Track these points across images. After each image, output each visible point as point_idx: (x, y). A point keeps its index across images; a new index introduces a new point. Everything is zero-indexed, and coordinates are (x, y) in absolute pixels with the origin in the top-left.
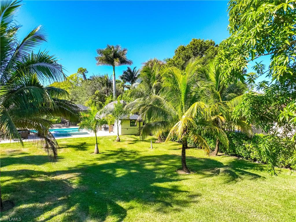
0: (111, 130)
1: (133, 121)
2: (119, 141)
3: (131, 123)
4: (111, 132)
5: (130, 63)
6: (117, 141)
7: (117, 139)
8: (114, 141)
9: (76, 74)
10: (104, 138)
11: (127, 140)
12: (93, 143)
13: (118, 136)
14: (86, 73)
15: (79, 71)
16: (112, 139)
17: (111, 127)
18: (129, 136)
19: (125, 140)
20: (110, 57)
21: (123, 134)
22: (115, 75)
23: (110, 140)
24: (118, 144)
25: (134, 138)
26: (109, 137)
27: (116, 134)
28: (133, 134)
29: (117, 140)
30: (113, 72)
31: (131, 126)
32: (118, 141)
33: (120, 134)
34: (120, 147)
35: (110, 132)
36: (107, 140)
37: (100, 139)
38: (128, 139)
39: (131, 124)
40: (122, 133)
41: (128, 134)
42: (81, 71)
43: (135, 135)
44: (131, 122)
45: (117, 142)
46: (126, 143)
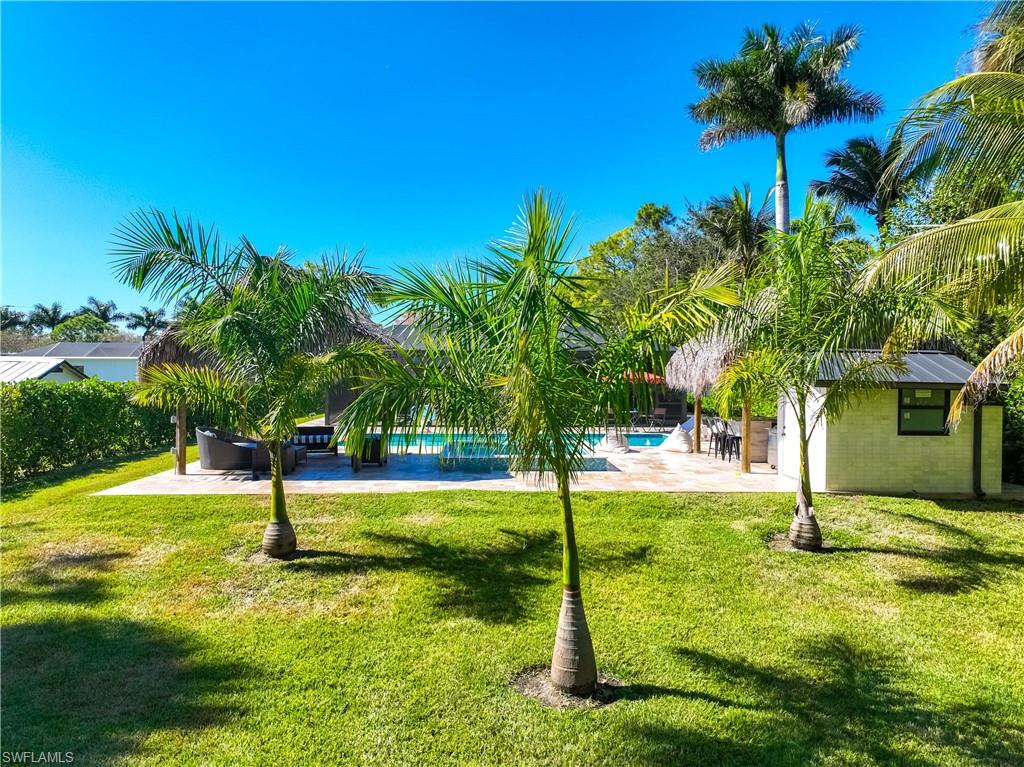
0: (755, 452)
1: (919, 394)
2: (814, 543)
3: (902, 407)
4: (754, 467)
5: (868, 108)
6: (796, 545)
7: (794, 526)
8: (768, 537)
9: (629, 231)
10: (696, 510)
11: (884, 542)
12: (608, 545)
13: (809, 503)
14: (668, 223)
15: (640, 217)
16: (757, 520)
17: (754, 436)
18: (894, 504)
19: (869, 540)
20: (760, 87)
21: (843, 484)
22: (784, 177)
23: (739, 526)
24: (801, 582)
25: (943, 528)
26: (735, 506)
27: (794, 486)
28: (918, 488)
29: (792, 536)
30: (779, 163)
31: (901, 433)
32: (805, 548)
33: (818, 484)
34: (823, 626)
35: (747, 469)
36: (719, 530)
37: (669, 516)
38: (888, 532)
39: (907, 415)
40: (830, 478)
41: (876, 486)
42: (649, 216)
43: (945, 501)
44: (907, 401)
45: (794, 558)
46: (883, 570)
